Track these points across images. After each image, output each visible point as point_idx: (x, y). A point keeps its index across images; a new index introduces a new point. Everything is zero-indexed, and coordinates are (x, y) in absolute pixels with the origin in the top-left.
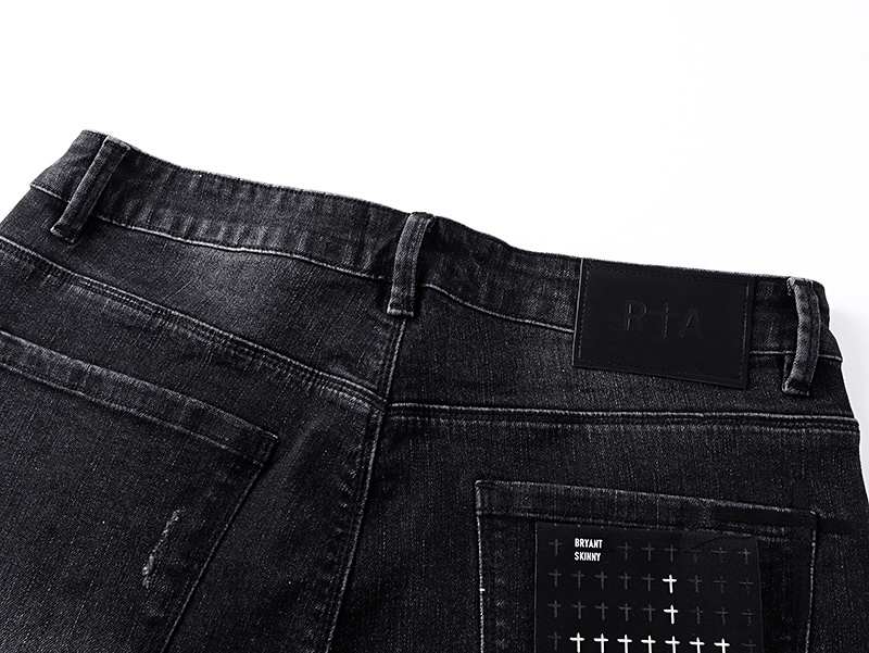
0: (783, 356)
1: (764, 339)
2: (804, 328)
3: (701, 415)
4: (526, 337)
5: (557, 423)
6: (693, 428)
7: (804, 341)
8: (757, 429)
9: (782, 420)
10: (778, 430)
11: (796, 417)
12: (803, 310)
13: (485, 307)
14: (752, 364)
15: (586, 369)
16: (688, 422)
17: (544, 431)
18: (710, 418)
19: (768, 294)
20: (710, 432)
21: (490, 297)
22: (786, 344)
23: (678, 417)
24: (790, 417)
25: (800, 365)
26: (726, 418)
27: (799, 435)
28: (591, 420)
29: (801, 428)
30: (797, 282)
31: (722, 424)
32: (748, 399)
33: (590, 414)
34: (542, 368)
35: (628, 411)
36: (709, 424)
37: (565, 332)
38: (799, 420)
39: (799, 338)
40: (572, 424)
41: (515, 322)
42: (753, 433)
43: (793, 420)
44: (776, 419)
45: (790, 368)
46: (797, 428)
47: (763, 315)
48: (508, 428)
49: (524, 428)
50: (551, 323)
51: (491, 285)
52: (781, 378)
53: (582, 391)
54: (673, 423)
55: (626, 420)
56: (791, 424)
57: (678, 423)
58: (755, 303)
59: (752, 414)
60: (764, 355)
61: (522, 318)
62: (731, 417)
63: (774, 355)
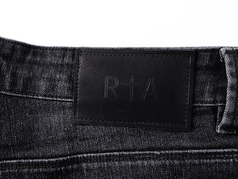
0: (217, 107)
1: (203, 95)
2: (232, 88)
3: (159, 153)
4: (41, 108)
5: (61, 166)
6: (153, 162)
7: (232, 98)
8: (197, 162)
9: (215, 153)
10: (213, 161)
11: (226, 150)
12: (232, 74)
13: (11, 91)
14: (194, 112)
15: (82, 125)
16: (150, 158)
17: (52, 173)
18: (164, 155)
19: (205, 61)
20: (164, 166)
21: (13, 84)
22: (219, 98)
23: (143, 154)
24: (222, 150)
25: (229, 115)
26: (176, 154)
27: (228, 164)
28: (85, 160)
29: (229, 158)
30: (227, 52)
31: (172, 159)
32: (191, 139)
33: (85, 155)
34: (51, 129)
35: (111, 151)
36: (164, 159)
37: (66, 102)
38: (228, 153)
39: (228, 96)
40: (72, 165)
41: (33, 98)
42: (194, 164)
43: (224, 153)
44: (211, 153)
45: (221, 115)
46: (228, 158)
47: (202, 77)
48: (28, 173)
49: (39, 173)
50: (57, 97)
51: (14, 75)
52: (215, 122)
53: (80, 140)
54: (139, 159)
55: (109, 159)
56: (222, 156)
57: (143, 159)
58: (196, 69)
59: (193, 151)
60: (203, 106)
61: (37, 95)
62: (179, 154)
63: (210, 106)
